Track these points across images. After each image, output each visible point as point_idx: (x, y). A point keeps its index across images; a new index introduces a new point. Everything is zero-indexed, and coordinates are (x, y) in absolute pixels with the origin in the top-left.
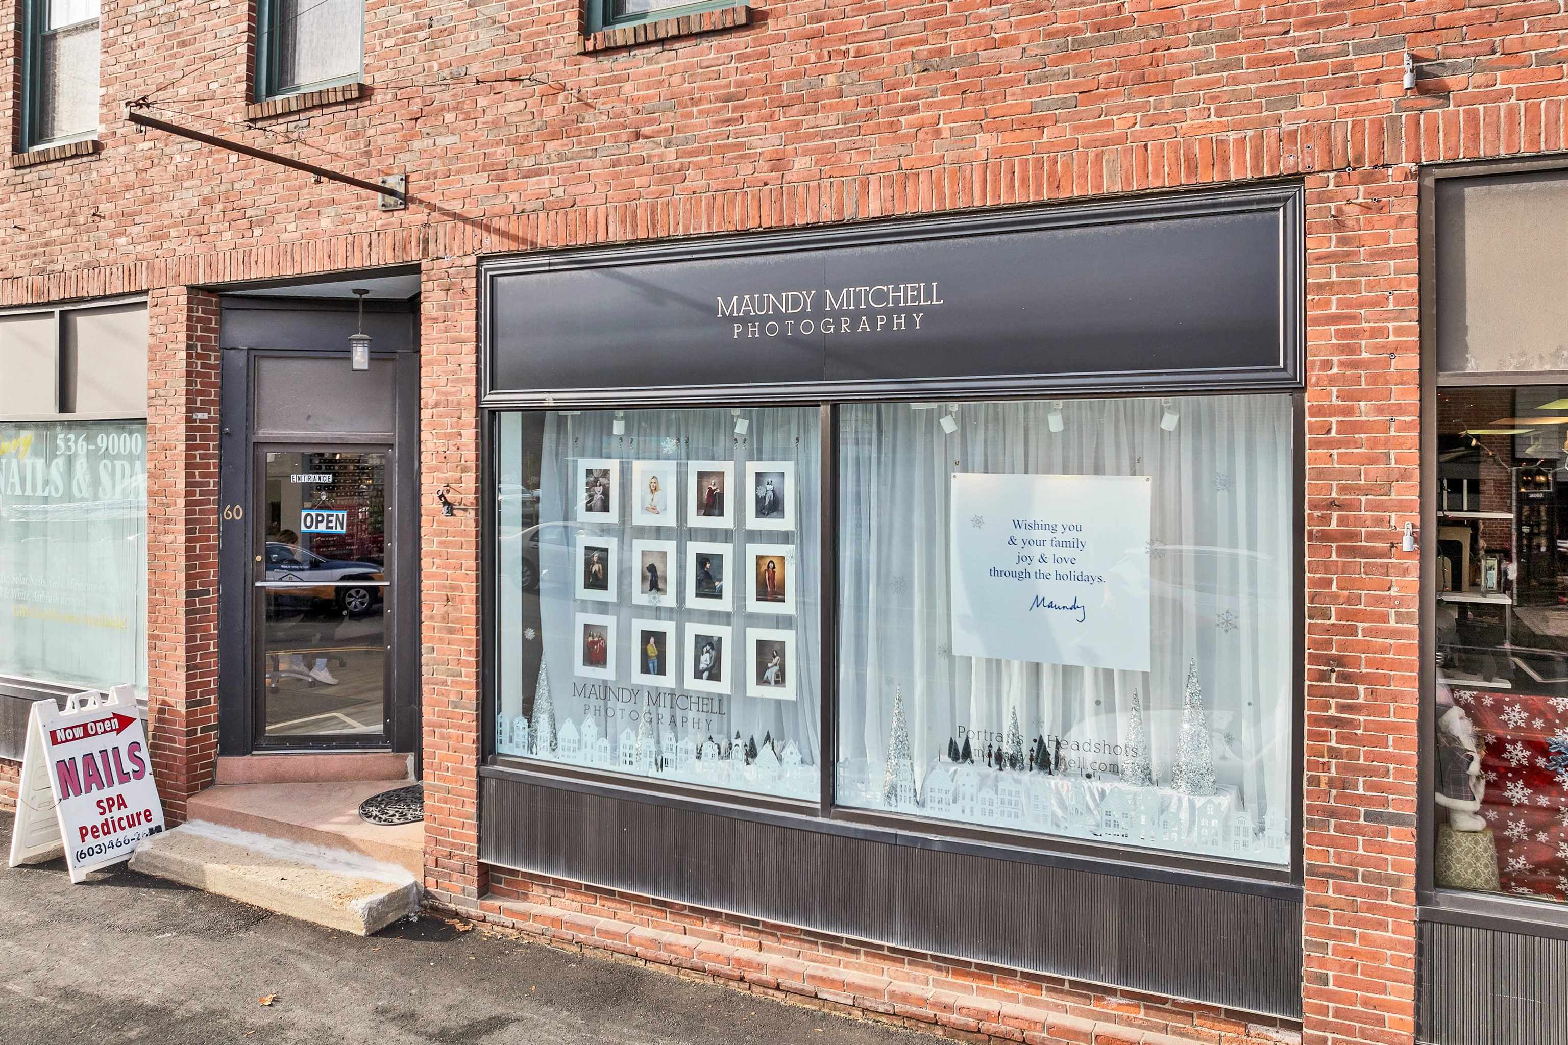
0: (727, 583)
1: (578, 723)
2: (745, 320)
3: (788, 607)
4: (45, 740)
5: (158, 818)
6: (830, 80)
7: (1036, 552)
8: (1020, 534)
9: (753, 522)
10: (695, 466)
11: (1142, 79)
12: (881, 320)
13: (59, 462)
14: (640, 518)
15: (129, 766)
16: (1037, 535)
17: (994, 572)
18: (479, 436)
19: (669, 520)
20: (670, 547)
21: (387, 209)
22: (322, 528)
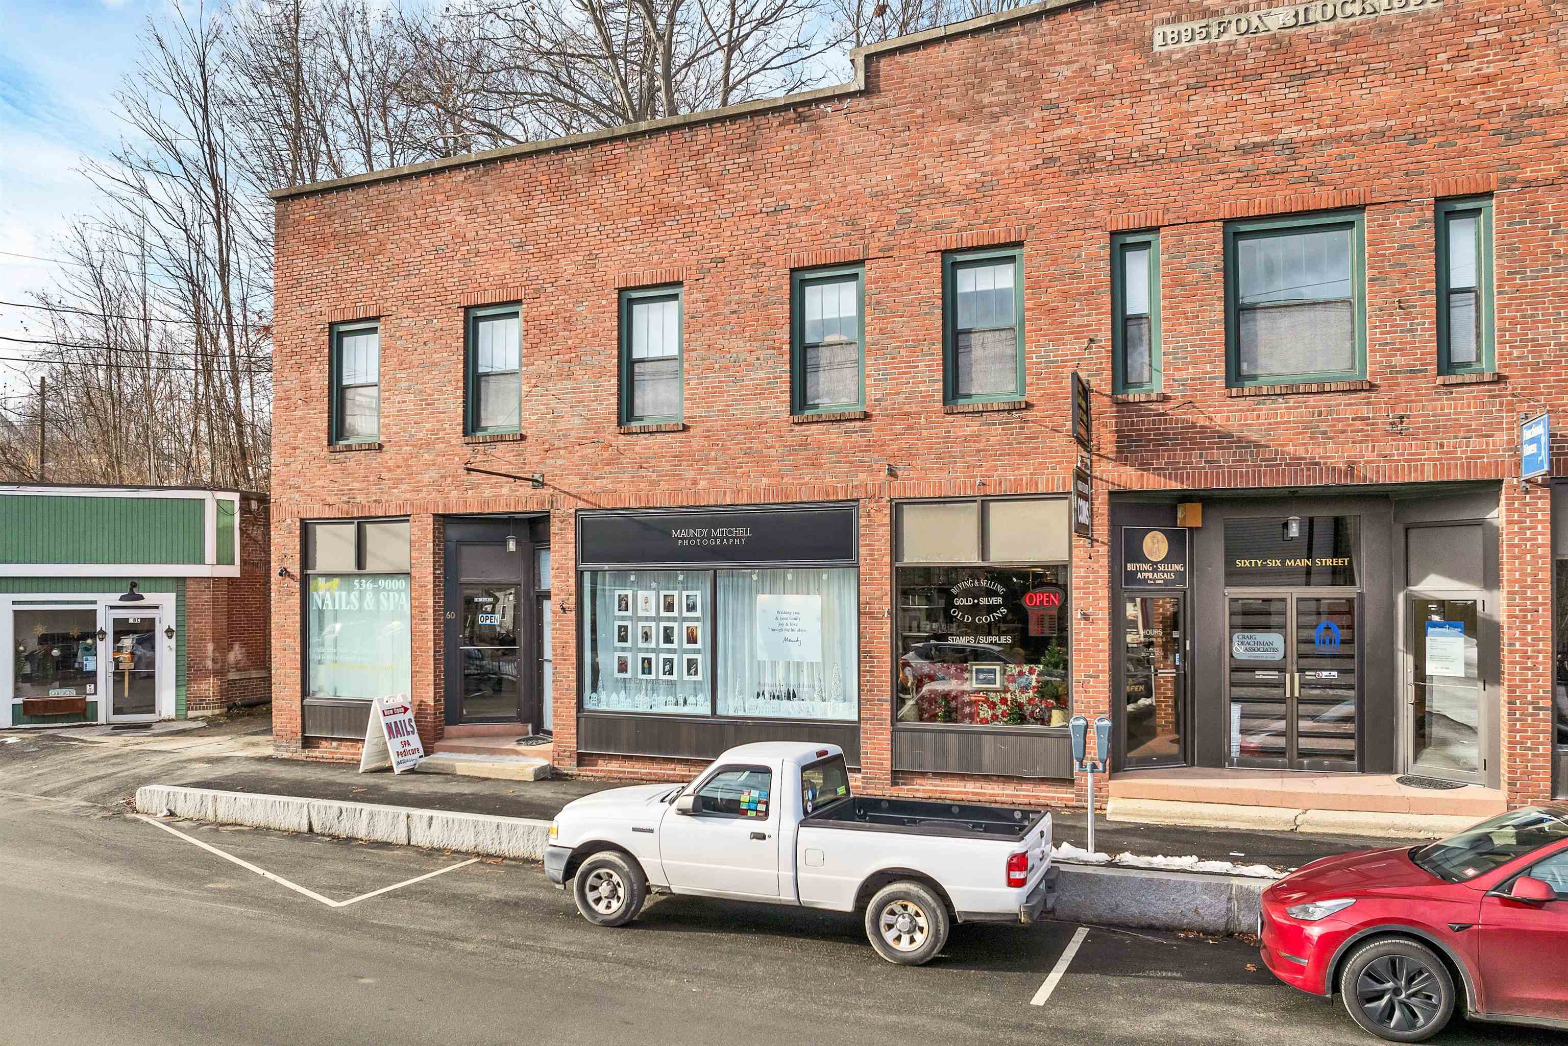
0: (675, 638)
1: (618, 694)
2: (683, 539)
3: (698, 646)
4: (381, 714)
5: (422, 753)
6: (713, 454)
7: (785, 622)
8: (780, 616)
9: (686, 614)
10: (663, 593)
11: (813, 464)
12: (731, 541)
13: (357, 593)
14: (641, 613)
15: (409, 729)
16: (784, 616)
17: (771, 630)
18: (576, 582)
19: (653, 614)
20: (653, 624)
21: (534, 487)
22: (488, 622)
